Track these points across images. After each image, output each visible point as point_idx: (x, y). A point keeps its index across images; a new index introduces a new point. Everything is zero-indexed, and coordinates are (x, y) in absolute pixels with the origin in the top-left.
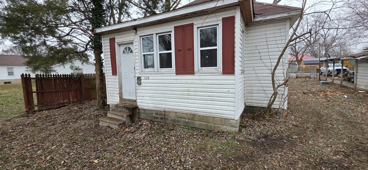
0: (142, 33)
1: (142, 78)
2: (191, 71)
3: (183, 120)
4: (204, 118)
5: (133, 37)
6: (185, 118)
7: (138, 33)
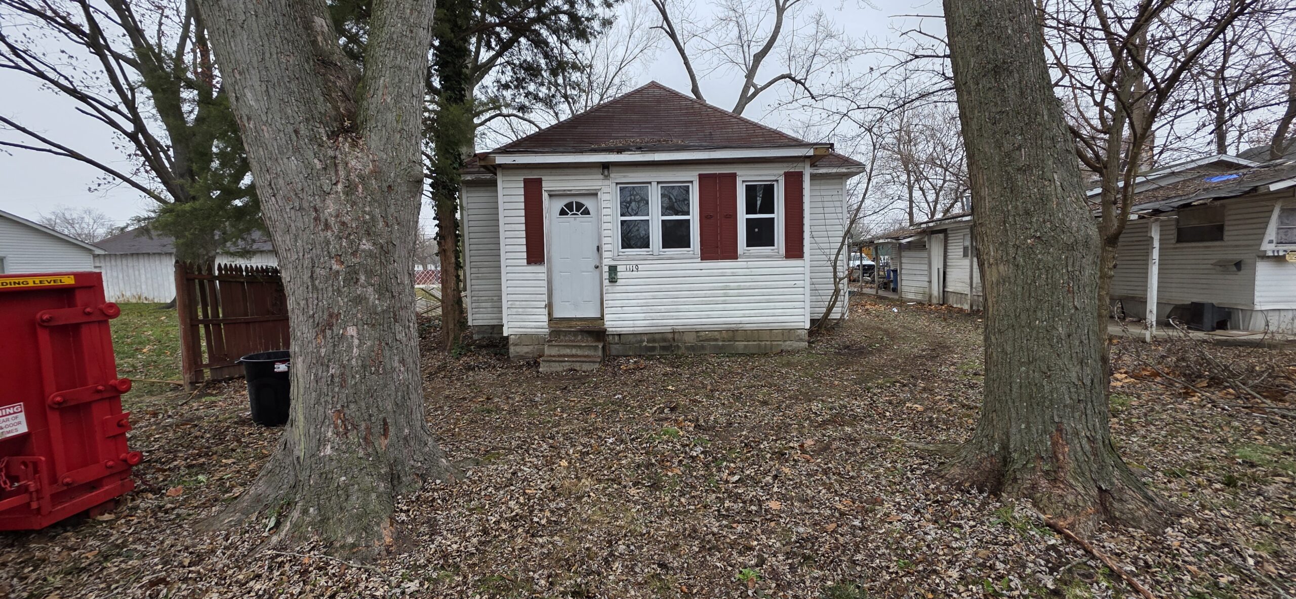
0: (624, 177)
1: (619, 268)
2: (731, 253)
3: (712, 343)
4: (755, 335)
5: (600, 183)
6: (716, 340)
7: (612, 175)
